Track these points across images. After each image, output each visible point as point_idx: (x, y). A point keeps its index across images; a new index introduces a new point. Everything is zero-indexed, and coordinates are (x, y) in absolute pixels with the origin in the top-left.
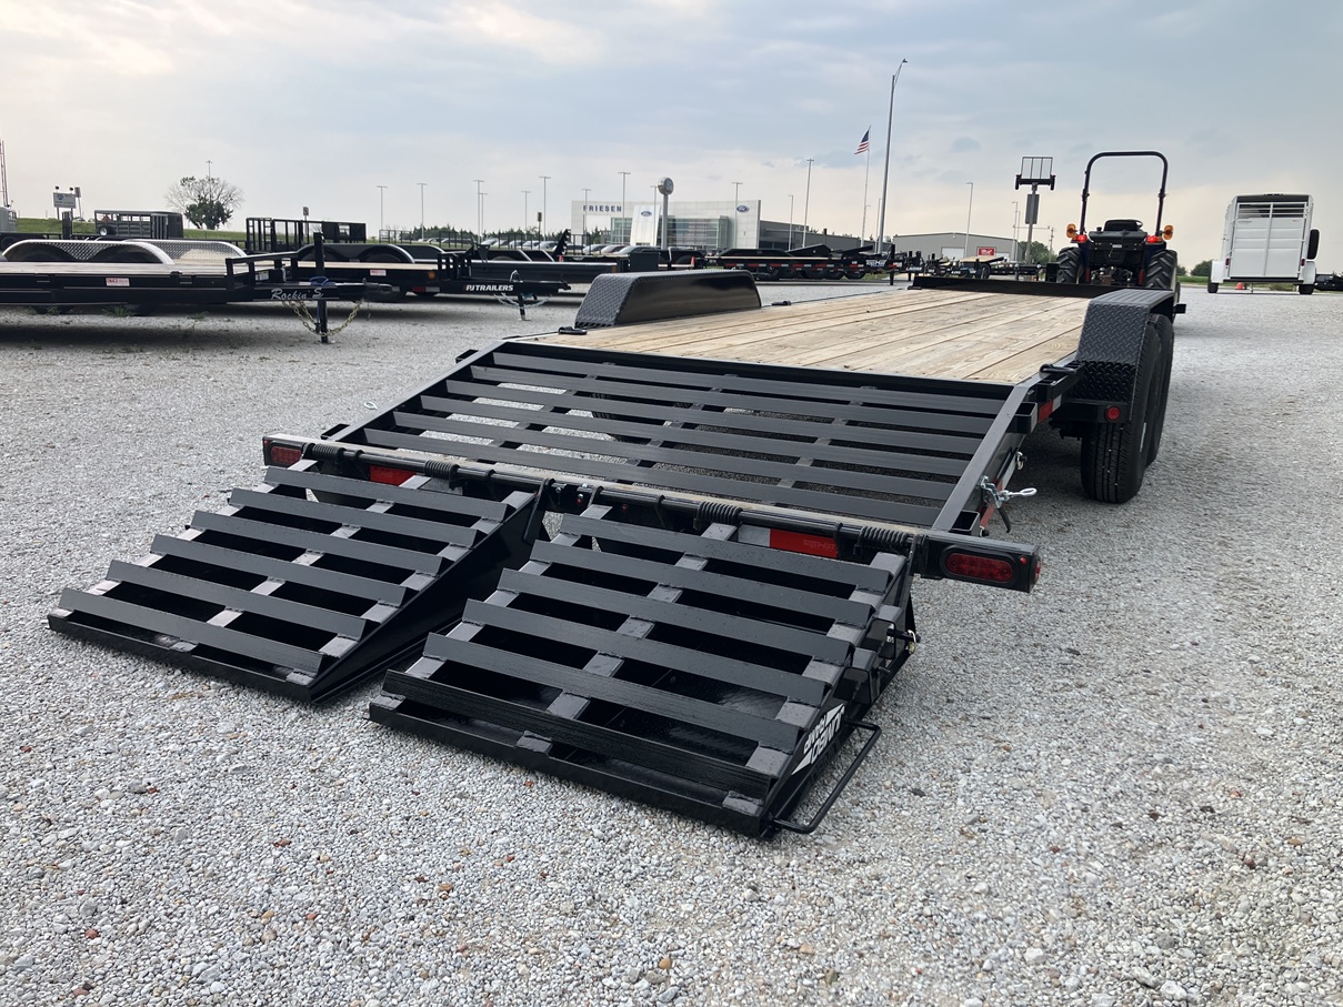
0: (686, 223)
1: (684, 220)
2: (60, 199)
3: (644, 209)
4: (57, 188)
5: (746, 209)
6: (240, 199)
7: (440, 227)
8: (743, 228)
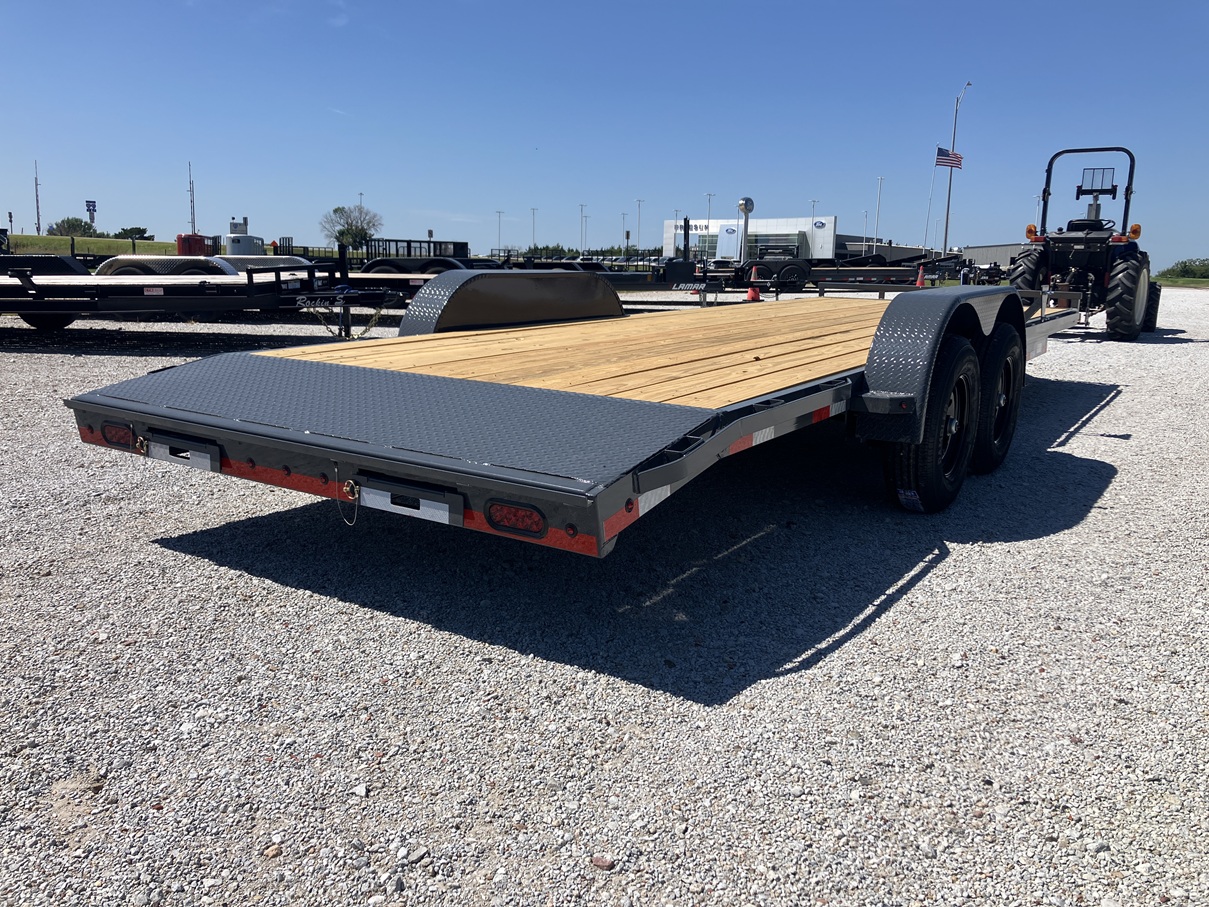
0: (765, 238)
1: (766, 235)
2: (234, 227)
4: (233, 219)
5: (823, 225)
7: (551, 246)
8: (820, 241)
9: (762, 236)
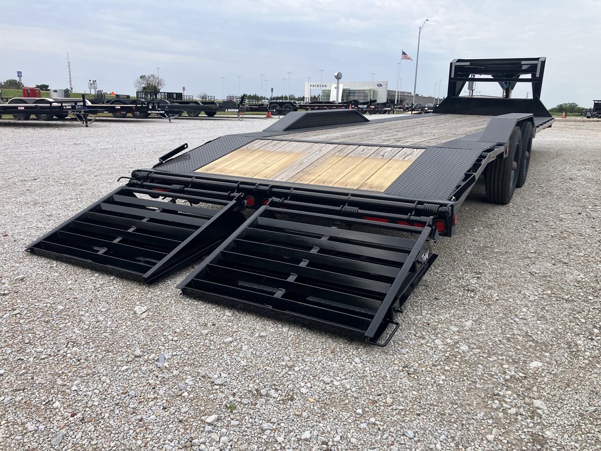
0: (354, 92)
1: (354, 90)
4: (90, 81)
5: (381, 85)
8: (380, 93)
9: (352, 90)
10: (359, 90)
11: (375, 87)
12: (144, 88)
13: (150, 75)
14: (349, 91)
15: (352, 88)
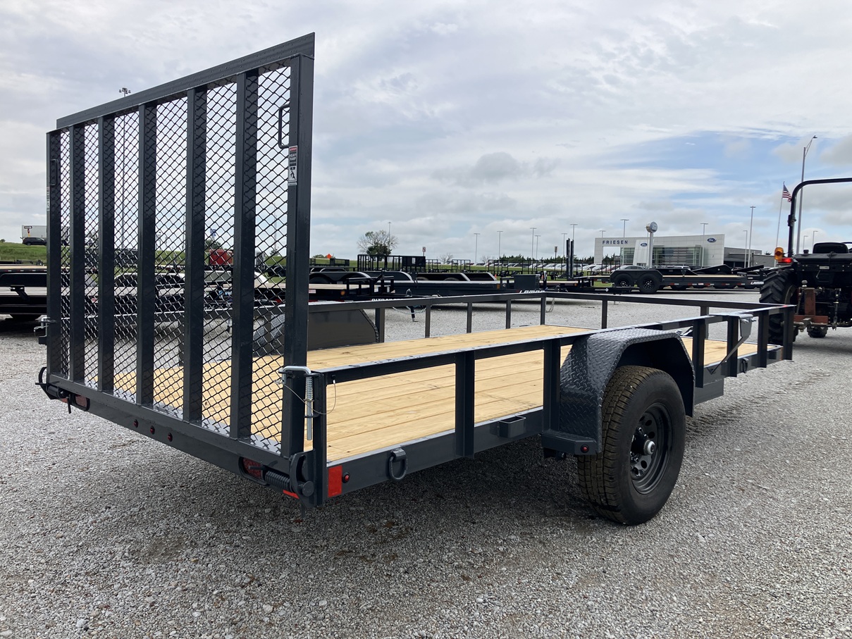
0: (671, 250)
1: (671, 248)
3: (643, 242)
5: (714, 240)
6: (396, 243)
8: (711, 252)
9: (667, 248)
10: (679, 248)
11: (705, 244)
12: (371, 249)
13: (378, 231)
14: (663, 248)
15: (667, 245)
